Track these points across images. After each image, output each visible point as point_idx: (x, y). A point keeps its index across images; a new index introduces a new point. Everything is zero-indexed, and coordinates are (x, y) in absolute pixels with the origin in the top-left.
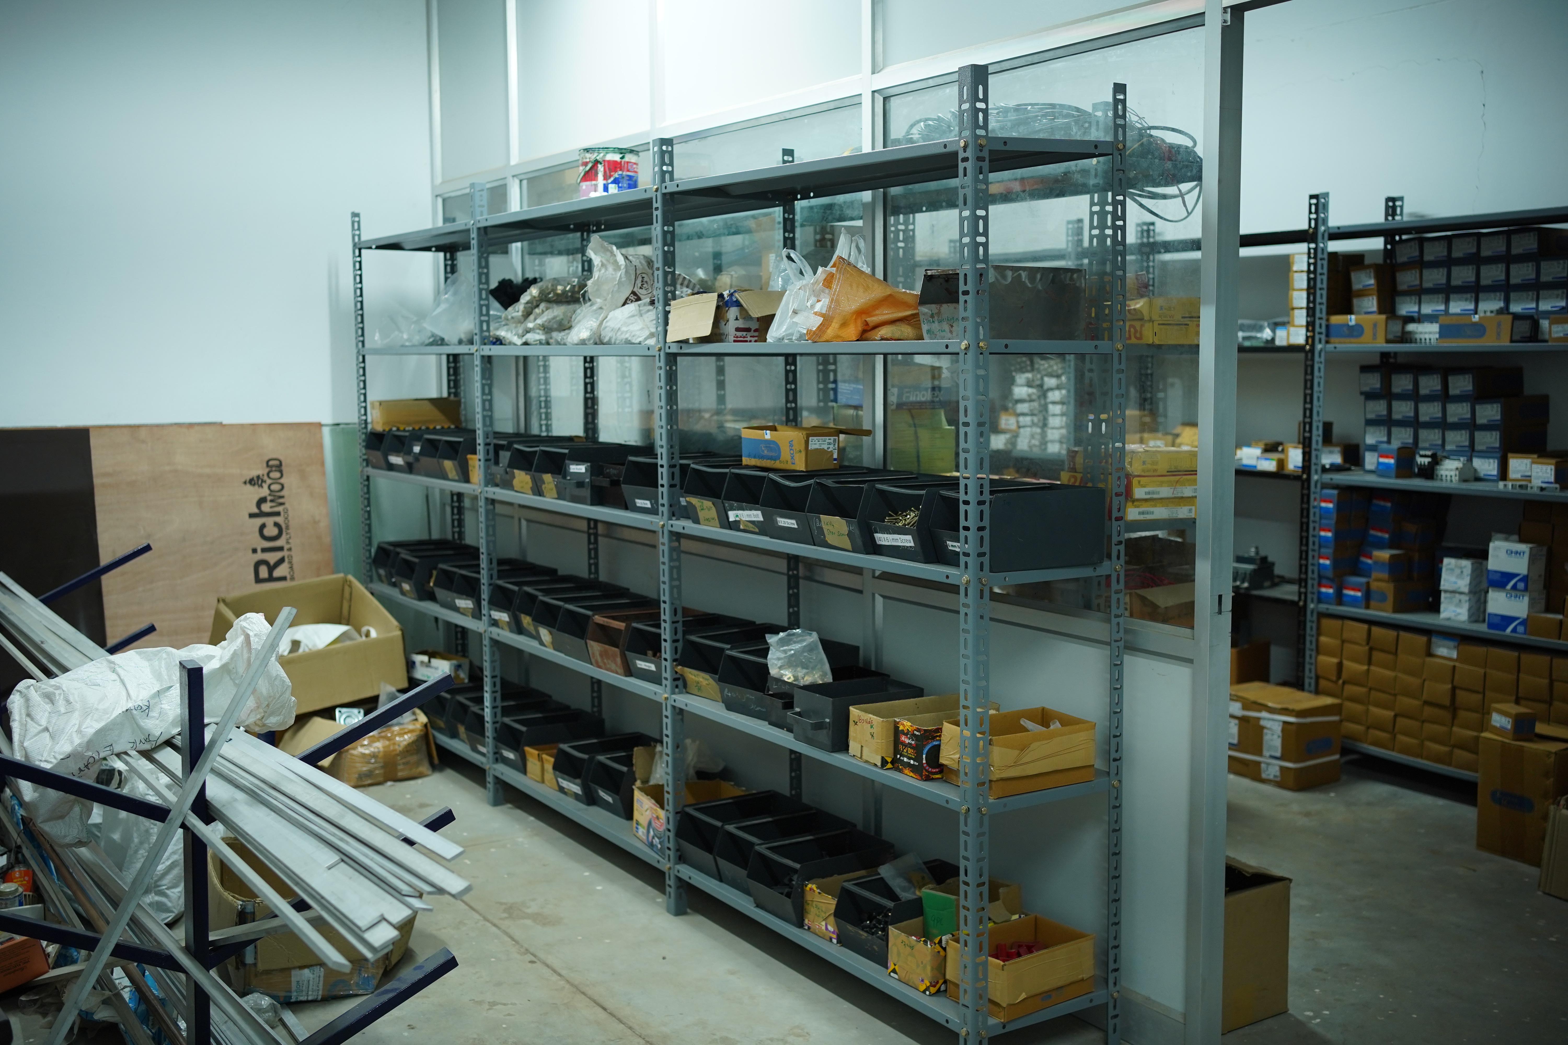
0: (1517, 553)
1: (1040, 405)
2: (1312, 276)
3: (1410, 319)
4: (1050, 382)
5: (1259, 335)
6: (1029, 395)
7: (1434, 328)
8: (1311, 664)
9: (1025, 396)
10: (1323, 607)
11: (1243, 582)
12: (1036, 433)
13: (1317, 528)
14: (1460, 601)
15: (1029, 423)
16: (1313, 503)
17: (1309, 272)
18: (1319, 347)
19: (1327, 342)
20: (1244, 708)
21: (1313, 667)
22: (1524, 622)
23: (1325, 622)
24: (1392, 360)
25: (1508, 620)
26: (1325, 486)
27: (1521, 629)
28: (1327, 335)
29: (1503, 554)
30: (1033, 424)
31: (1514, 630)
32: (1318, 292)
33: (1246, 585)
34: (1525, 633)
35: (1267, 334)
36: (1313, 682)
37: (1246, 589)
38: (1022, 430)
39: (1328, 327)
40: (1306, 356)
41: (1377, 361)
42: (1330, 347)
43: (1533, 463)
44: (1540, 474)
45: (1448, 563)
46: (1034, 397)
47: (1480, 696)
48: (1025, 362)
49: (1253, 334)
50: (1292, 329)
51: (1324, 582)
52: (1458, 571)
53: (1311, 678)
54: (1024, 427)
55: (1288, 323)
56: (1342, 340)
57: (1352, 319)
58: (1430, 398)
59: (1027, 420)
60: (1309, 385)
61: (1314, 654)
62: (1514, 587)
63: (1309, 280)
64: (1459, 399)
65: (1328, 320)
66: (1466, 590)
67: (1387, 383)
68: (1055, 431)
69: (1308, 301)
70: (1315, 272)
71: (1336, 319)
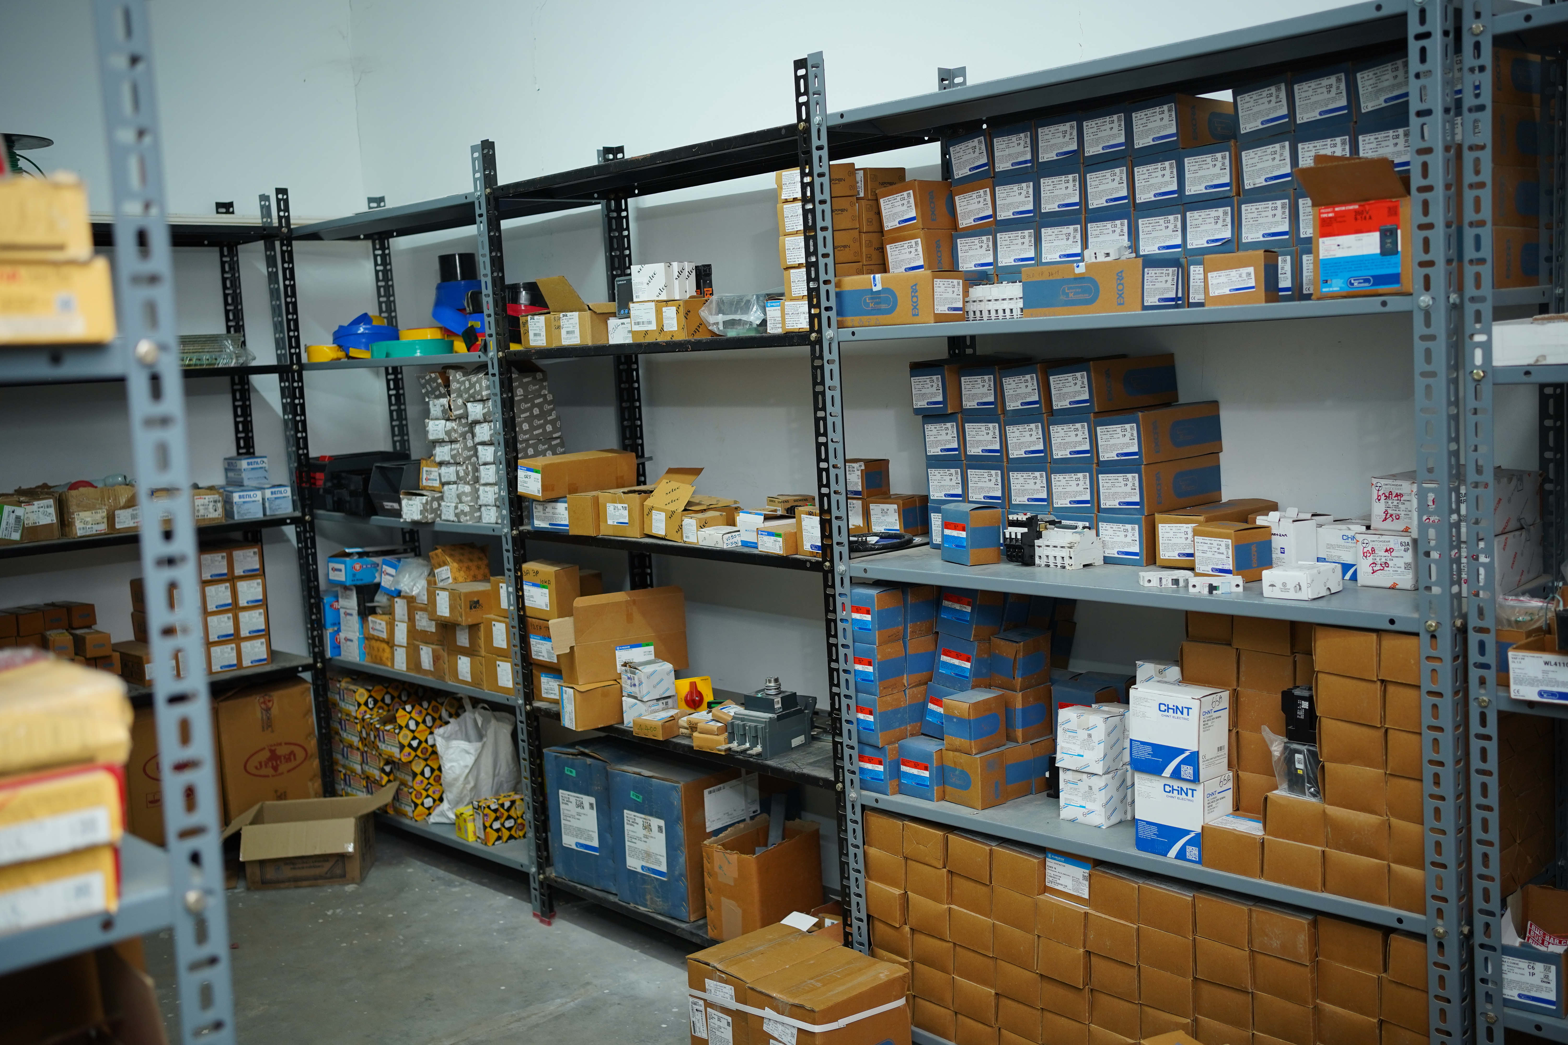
0: (1176, 709)
1: (466, 448)
2: (809, 206)
3: (980, 277)
4: (476, 410)
5: (744, 318)
6: (448, 433)
7: (1015, 290)
8: (859, 896)
9: (442, 435)
10: (869, 797)
11: (754, 745)
12: (464, 493)
13: (851, 658)
14: (1090, 788)
15: (453, 478)
16: (841, 614)
17: (804, 200)
18: (828, 333)
19: (841, 325)
20: (740, 997)
21: (863, 901)
22: (1198, 840)
23: (876, 821)
24: (969, 351)
25: (1171, 834)
26: (856, 582)
27: (1193, 852)
28: (839, 313)
29: (1153, 711)
30: (459, 480)
31: (1181, 855)
32: (820, 235)
33: (758, 749)
34: (1199, 862)
35: (754, 316)
36: (864, 926)
37: (759, 755)
38: (446, 487)
39: (838, 295)
40: (813, 351)
41: (943, 353)
42: (845, 333)
43: (1196, 533)
44: (1209, 554)
45: (1067, 716)
46: (454, 435)
47: (1134, 973)
48: (435, 380)
49: (737, 317)
50: (788, 303)
51: (869, 752)
52: (1083, 734)
53: (861, 920)
54: (448, 483)
55: (782, 295)
56: (865, 318)
57: (878, 282)
58: (1023, 417)
59: (449, 473)
60: (819, 402)
61: (861, 876)
62: (1176, 774)
63: (805, 213)
64: (1070, 416)
65: (838, 285)
66: (1099, 769)
67: (953, 392)
68: (488, 488)
69: (808, 254)
70: (812, 200)
71: (853, 282)
